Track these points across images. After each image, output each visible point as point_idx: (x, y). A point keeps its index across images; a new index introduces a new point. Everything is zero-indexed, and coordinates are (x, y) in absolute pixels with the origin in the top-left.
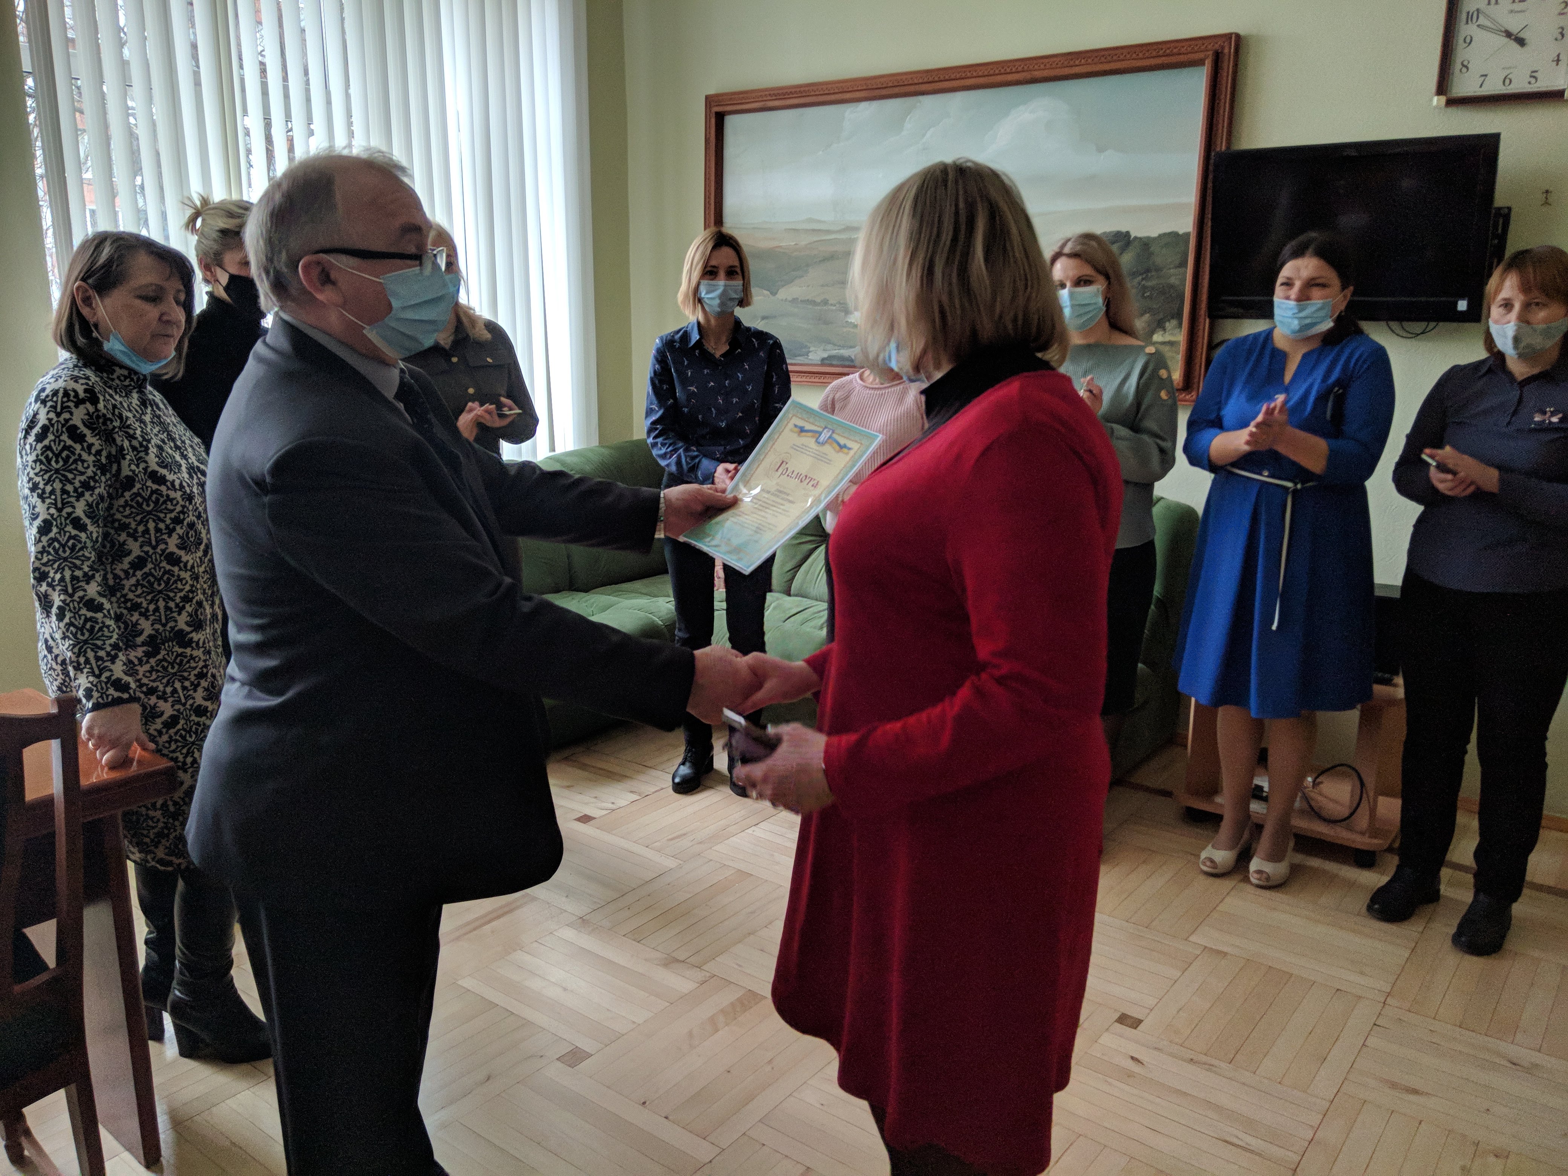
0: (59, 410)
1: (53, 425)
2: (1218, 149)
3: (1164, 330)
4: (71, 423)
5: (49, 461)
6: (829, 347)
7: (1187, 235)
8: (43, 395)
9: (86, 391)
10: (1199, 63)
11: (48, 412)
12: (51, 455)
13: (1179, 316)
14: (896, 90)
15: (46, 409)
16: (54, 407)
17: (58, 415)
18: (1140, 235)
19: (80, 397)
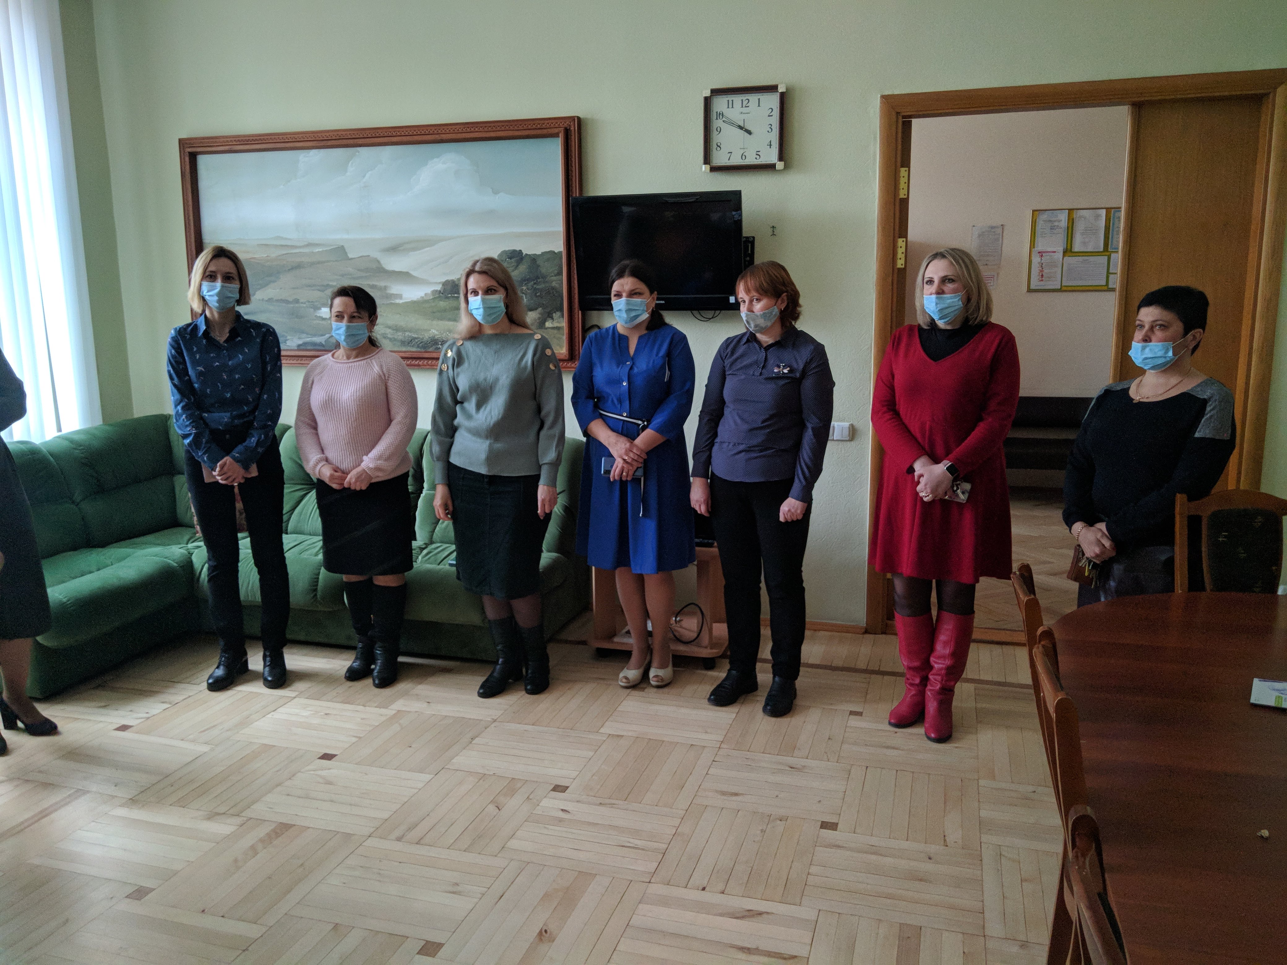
2: (574, 195)
3: (553, 319)
6: (304, 335)
7: (560, 253)
10: (556, 135)
13: (561, 310)
14: (338, 142)
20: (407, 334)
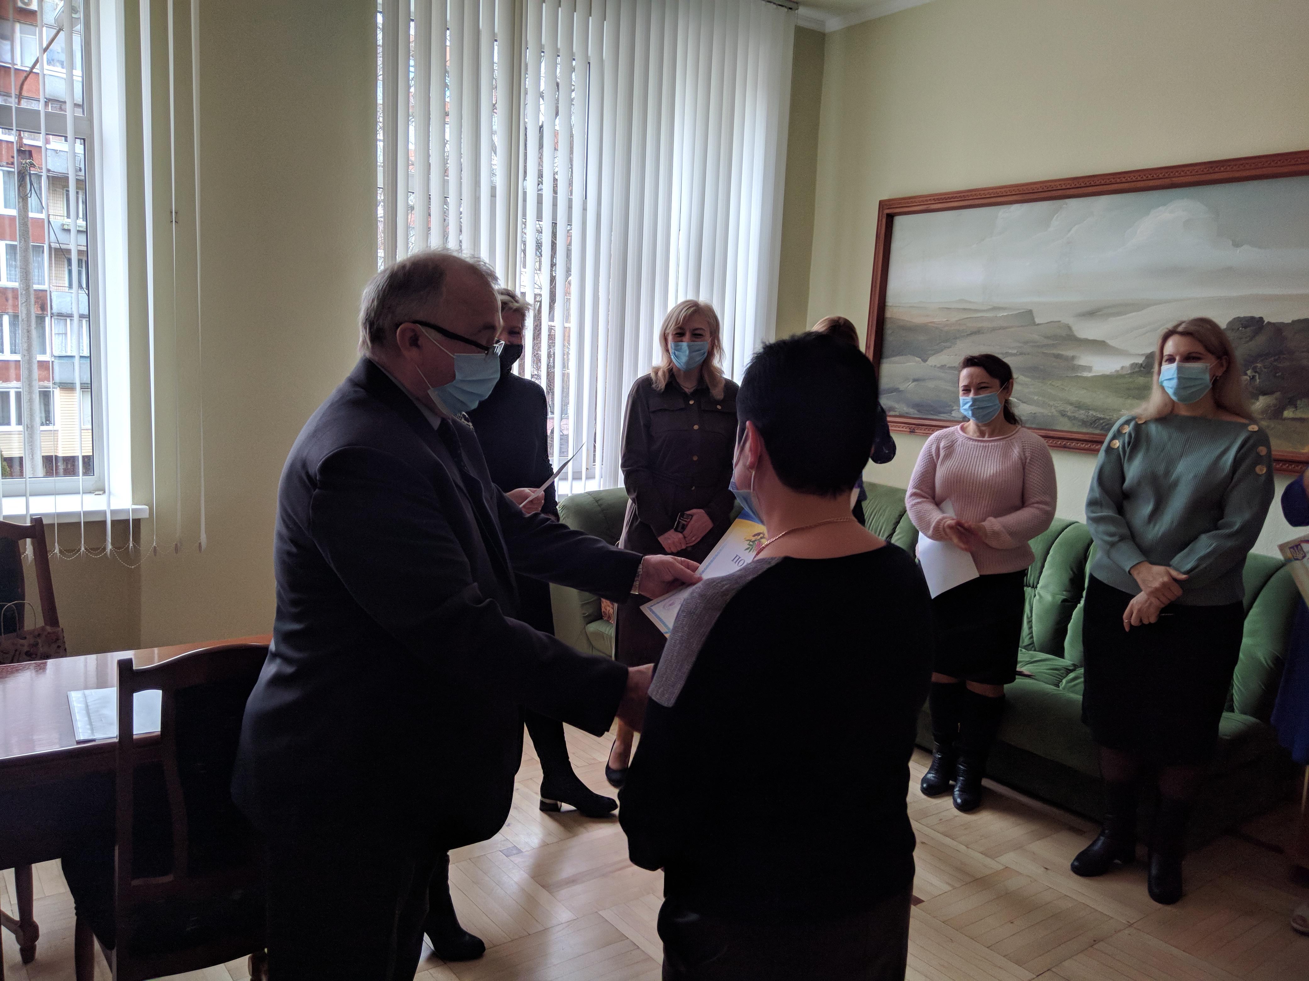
3: (1296, 407)
14: (1049, 194)
18: (1273, 320)
20: (1091, 412)
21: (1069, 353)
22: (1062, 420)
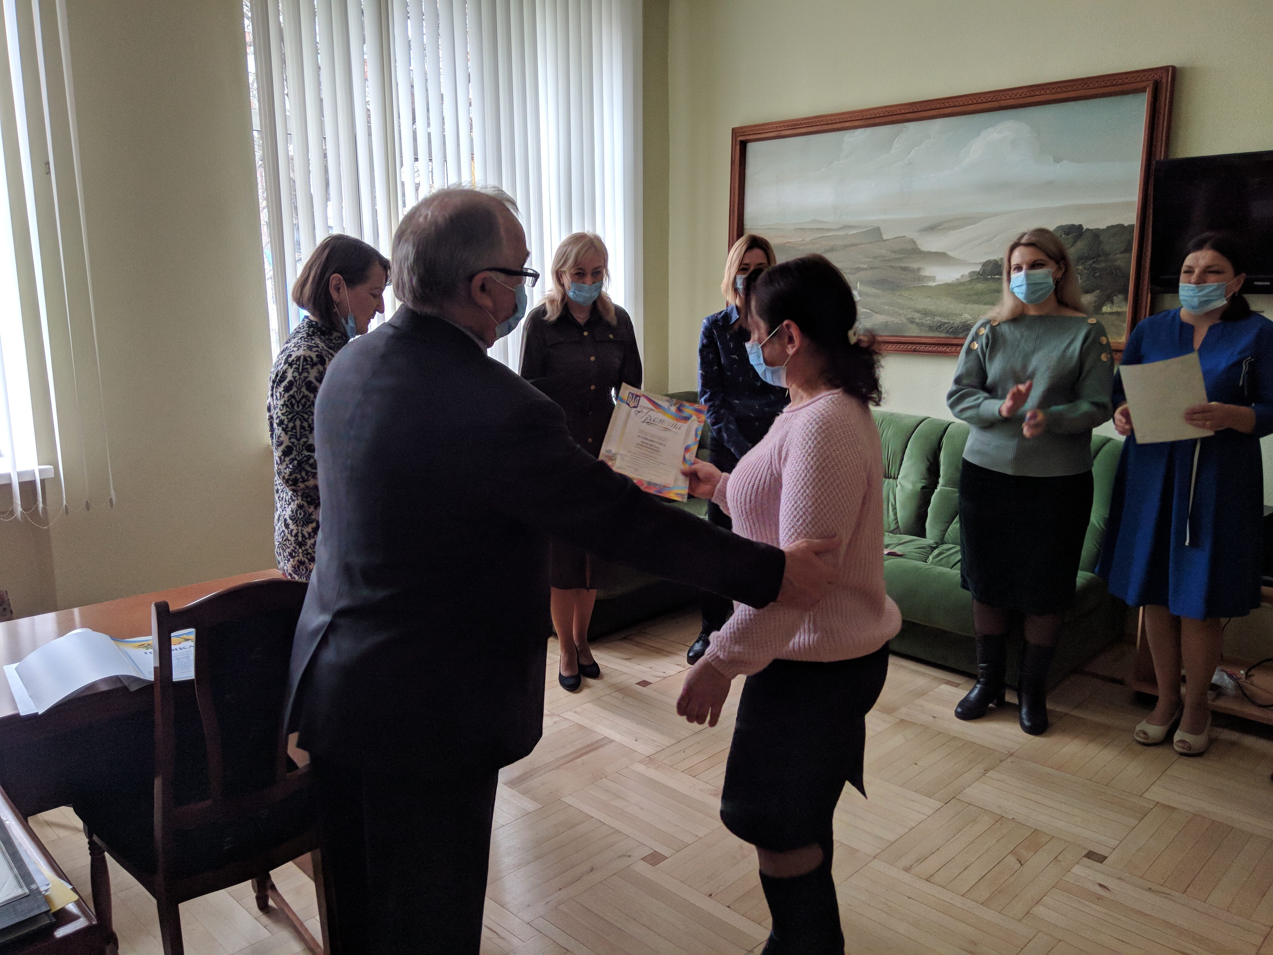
0: (300, 370)
1: (296, 381)
2: (1158, 159)
3: (1112, 302)
4: (308, 379)
5: (293, 405)
7: (1131, 227)
8: (290, 360)
9: (317, 356)
10: (1141, 90)
11: (293, 373)
12: (294, 402)
13: (1125, 291)
14: (887, 119)
15: (292, 370)
16: (297, 369)
17: (300, 374)
18: (1091, 227)
19: (314, 362)
20: (936, 318)
21: (915, 265)
22: (910, 326)
